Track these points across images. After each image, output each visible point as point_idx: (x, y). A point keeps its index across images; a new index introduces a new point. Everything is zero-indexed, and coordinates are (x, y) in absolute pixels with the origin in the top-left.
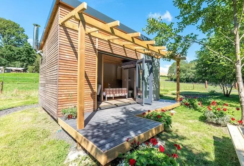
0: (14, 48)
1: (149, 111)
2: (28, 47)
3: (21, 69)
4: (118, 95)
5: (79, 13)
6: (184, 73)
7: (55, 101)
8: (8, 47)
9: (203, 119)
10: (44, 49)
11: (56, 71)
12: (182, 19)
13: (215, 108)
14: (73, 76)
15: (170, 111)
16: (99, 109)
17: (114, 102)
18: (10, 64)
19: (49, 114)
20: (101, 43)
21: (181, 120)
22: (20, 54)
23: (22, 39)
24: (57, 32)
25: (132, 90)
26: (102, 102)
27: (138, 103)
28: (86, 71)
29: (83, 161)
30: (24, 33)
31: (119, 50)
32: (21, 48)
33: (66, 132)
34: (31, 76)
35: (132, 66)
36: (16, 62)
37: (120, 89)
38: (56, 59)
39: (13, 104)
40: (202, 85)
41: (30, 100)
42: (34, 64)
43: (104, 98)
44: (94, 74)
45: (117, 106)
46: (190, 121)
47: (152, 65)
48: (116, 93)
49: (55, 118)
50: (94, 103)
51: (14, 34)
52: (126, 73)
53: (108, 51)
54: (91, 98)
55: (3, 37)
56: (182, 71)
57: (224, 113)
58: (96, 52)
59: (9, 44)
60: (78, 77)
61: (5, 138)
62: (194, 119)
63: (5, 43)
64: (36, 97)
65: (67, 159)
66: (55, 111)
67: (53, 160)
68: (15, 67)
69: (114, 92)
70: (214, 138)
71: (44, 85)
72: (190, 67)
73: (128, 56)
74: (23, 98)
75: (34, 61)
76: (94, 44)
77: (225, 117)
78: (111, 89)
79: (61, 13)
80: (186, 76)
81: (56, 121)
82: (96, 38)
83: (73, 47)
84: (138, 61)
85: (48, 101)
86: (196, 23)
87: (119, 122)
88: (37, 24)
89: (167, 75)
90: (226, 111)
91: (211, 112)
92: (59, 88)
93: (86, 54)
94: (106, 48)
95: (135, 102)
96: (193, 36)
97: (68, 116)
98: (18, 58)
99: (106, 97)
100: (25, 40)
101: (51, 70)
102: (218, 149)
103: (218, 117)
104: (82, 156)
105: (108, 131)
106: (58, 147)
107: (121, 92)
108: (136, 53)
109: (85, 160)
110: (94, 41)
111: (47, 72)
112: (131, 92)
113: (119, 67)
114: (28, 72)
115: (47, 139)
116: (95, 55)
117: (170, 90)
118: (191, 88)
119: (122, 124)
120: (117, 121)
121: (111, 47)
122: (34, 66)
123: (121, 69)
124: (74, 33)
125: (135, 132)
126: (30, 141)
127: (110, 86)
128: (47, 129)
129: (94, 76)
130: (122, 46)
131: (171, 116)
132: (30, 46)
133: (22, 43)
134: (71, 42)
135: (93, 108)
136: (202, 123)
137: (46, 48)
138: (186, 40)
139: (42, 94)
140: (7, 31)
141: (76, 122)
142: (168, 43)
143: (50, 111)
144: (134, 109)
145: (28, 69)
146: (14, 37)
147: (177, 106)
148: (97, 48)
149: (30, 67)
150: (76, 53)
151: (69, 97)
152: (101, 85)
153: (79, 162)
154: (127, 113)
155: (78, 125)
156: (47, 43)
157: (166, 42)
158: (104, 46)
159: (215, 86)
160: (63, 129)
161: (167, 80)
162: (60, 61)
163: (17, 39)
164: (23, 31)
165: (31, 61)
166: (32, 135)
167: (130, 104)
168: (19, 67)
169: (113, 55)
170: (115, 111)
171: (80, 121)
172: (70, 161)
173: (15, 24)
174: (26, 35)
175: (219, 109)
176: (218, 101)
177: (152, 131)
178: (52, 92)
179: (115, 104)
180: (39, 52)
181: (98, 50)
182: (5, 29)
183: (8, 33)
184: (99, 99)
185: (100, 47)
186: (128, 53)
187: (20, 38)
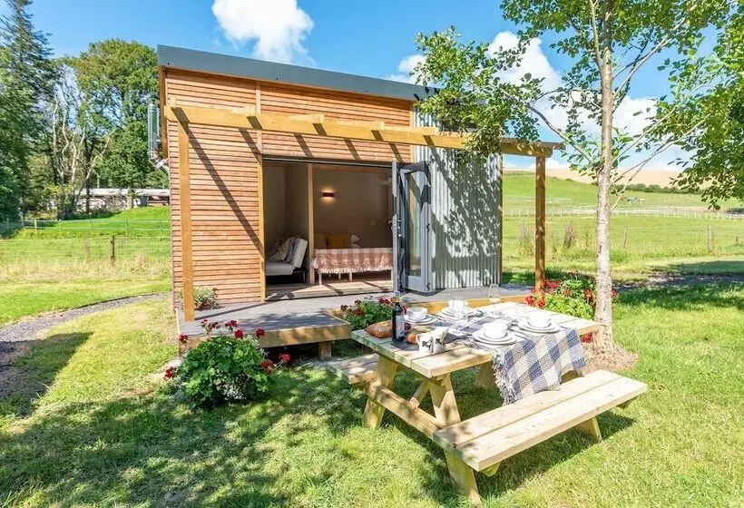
5: (174, 110)
14: (203, 223)
39: (130, 290)
51: (147, 86)
55: (123, 99)
59: (137, 120)
63: (129, 118)
68: (159, 186)
74: (153, 277)
79: (171, 91)
83: (204, 158)
94: (286, 148)
99: (320, 272)
108: (392, 144)
116: (255, 170)
121: (301, 142)
127: (356, 243)
129: (255, 219)
134: (198, 148)
135: (256, 294)
140: (131, 79)
148: (260, 150)
158: (280, 142)
171: (187, 306)
173: (148, 52)
180: (161, 164)
181: (263, 155)
185: (267, 146)
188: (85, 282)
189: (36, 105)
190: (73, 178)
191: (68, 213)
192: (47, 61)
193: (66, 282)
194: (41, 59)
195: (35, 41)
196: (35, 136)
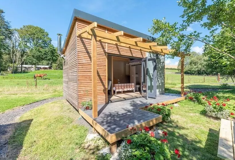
0: (41, 50)
1: (151, 105)
2: (52, 48)
3: (47, 67)
4: (126, 90)
5: (91, 30)
6: (195, 65)
7: (76, 96)
8: (37, 49)
9: (204, 113)
10: (66, 54)
11: (76, 73)
12: (187, 17)
13: (215, 103)
14: (88, 76)
15: (173, 105)
16: (110, 102)
17: (123, 96)
18: (39, 63)
19: (72, 105)
20: (110, 47)
21: (182, 113)
22: (46, 54)
23: (47, 41)
24: (75, 38)
25: (139, 85)
26: (112, 95)
27: (143, 97)
28: (98, 69)
29: (98, 141)
30: (48, 36)
31: (125, 51)
32: (47, 49)
33: (85, 120)
34: (55, 72)
35: (138, 63)
36: (43, 61)
37: (128, 84)
38: (76, 63)
39: (45, 97)
40: (215, 78)
41: (56, 93)
42: (57, 62)
43: (114, 92)
44: (105, 73)
45: (125, 99)
46: (191, 114)
47: (156, 63)
48: (124, 88)
49: (77, 108)
50: (106, 97)
51: (41, 38)
52: (134, 69)
53: (116, 53)
54: (103, 93)
55: (33, 41)
56: (193, 63)
57: (223, 108)
58: (106, 55)
59: (37, 47)
60: (92, 76)
61: (44, 122)
62: (195, 113)
63: (35, 46)
64: (61, 91)
65: (86, 139)
66: (76, 104)
67: (77, 139)
68: (43, 65)
69: (123, 87)
70: (210, 130)
71: (67, 83)
72: (203, 59)
73: (134, 56)
74: (52, 92)
75: (57, 59)
76: (104, 49)
77: (224, 111)
78: (120, 85)
79: (78, 27)
80: (198, 68)
81: (78, 111)
82: (106, 43)
83: (88, 53)
84: (143, 60)
85: (70, 95)
86: (202, 20)
87: (127, 112)
88: (60, 34)
89: (177, 68)
90: (225, 106)
91: (211, 107)
92: (79, 86)
93: (97, 57)
94: (114, 51)
95: (141, 96)
96: (196, 34)
97: (86, 107)
98: (44, 58)
99: (116, 91)
100: (49, 42)
101: (72, 71)
102: (210, 139)
103: (217, 112)
104: (97, 137)
105: (118, 119)
106: (80, 130)
107: (128, 87)
108: (141, 52)
109: (99, 140)
110: (104, 46)
111: (69, 72)
112: (138, 86)
113: (127, 64)
114: (53, 69)
115: (71, 124)
116: (105, 58)
117: (178, 83)
118: (201, 81)
119: (129, 115)
120: (125, 112)
121: (118, 49)
122: (57, 64)
123: (129, 66)
124: (88, 41)
125: (139, 121)
126: (60, 125)
127: (119, 81)
128: (71, 116)
129: (105, 75)
130: (128, 48)
131: (170, 109)
132: (54, 47)
133: (47, 45)
134: (86, 49)
135: (105, 101)
136: (202, 116)
137: (67, 53)
138: (189, 39)
139: (66, 90)
140: (36, 36)
141: (92, 112)
142: (172, 41)
143: (72, 103)
144: (141, 102)
145: (53, 67)
146: (41, 41)
147: (181, 100)
148: (106, 51)
149: (54, 65)
150: (90, 57)
151: (86, 93)
152: (111, 81)
153: (94, 141)
154: (134, 105)
155: (93, 115)
156: (68, 49)
157: (170, 41)
158: (113, 49)
159: (226, 80)
160: (82, 117)
161: (177, 73)
162: (79, 64)
163: (43, 42)
164: (47, 35)
165: (55, 60)
166: (61, 121)
167: (137, 98)
168: (46, 65)
169: (120, 56)
170: (123, 104)
171: (95, 111)
172: (89, 140)
173: (41, 29)
174: (50, 38)
175: (218, 104)
176: (227, 95)
177: (152, 121)
178: (73, 88)
179: (124, 98)
180: (62, 56)
181: (108, 53)
182: (34, 34)
183: (37, 38)
184: (110, 93)
185: (109, 50)
186: (134, 53)
187: (46, 41)
188: (27, 94)
189: (5, 41)
190: (17, 62)
191: (15, 71)
192: (9, 29)
193: (20, 94)
194: (7, 28)
195: (6, 23)
196: (5, 49)
